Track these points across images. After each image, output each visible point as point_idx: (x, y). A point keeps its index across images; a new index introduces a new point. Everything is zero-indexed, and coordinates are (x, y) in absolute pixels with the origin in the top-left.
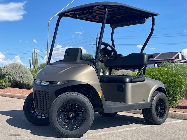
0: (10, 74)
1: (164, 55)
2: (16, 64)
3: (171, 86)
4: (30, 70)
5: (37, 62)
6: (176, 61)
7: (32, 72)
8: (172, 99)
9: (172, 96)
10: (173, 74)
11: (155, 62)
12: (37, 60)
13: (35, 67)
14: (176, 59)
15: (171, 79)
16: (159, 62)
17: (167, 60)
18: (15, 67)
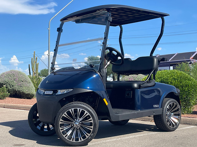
0: (8, 82)
1: (180, 55)
2: (14, 71)
3: (184, 91)
4: (30, 78)
5: (37, 67)
6: (194, 62)
7: (32, 79)
8: (186, 105)
9: (186, 101)
10: (186, 77)
11: (171, 64)
12: (37, 65)
13: (35, 74)
14: (194, 60)
15: (184, 83)
16: (176, 63)
17: (184, 61)
18: (13, 74)
